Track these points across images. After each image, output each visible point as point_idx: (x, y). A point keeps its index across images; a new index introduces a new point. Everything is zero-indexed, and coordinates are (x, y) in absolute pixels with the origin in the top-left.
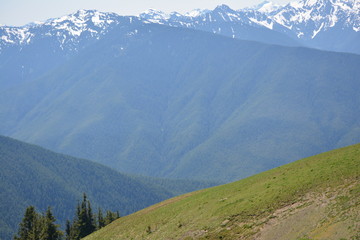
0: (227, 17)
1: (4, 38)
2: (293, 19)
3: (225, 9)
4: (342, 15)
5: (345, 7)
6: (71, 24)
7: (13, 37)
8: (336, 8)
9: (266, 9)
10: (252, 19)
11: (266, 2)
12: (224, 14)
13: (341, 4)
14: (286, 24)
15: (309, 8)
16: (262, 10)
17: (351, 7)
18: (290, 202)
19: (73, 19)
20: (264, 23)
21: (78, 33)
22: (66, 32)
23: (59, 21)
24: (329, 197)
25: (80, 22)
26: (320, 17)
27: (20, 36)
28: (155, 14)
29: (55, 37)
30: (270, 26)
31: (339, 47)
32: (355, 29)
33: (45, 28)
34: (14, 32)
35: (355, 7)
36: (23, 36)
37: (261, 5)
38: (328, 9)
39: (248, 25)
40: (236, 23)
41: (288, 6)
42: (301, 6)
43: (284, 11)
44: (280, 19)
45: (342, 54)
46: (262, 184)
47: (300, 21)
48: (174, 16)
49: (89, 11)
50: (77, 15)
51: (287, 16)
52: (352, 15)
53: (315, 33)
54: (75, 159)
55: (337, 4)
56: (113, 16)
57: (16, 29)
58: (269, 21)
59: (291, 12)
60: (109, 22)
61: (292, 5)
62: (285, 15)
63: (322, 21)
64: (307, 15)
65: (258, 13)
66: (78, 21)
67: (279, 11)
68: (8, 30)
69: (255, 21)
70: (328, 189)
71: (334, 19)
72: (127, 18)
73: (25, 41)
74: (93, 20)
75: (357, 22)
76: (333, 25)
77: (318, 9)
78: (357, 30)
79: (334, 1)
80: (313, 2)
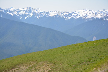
2: (20, 13)
4: (34, 13)
5: (35, 11)
8: (33, 11)
9: (12, 9)
11: (12, 7)
13: (34, 10)
14: (17, 14)
15: (25, 11)
16: (11, 10)
17: (37, 11)
18: (14, 68)
20: (11, 14)
24: (26, 67)
26: (28, 13)
30: (13, 15)
31: (32, 23)
35: (38, 11)
37: (10, 8)
38: (30, 11)
39: (6, 14)
41: (19, 9)
42: (22, 10)
43: (17, 10)
44: (16, 13)
45: (33, 25)
46: (7, 62)
47: (22, 14)
51: (18, 12)
52: (37, 14)
53: (26, 18)
55: (33, 10)
58: (12, 13)
59: (19, 11)
61: (20, 9)
62: (17, 12)
63: (28, 14)
64: (24, 13)
65: (9, 10)
67: (16, 10)
69: (8, 13)
70: (26, 65)
71: (32, 14)
75: (39, 16)
76: (31, 16)
77: (27, 11)
78: (38, 18)
79: (32, 9)
80: (26, 9)
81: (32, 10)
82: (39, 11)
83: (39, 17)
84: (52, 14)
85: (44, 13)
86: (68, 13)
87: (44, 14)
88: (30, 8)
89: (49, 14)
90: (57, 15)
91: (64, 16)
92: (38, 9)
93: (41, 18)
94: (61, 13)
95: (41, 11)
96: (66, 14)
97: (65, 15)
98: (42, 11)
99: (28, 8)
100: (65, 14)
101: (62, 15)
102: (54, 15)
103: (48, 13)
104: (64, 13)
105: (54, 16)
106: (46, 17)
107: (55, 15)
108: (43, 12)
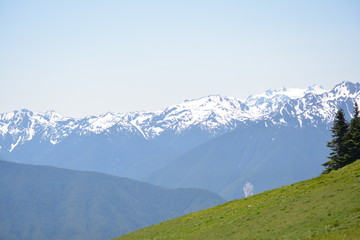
4: (39, 128)
5: (42, 121)
8: (33, 121)
13: (38, 118)
15: (7, 122)
17: (48, 120)
26: (17, 131)
31: (36, 161)
32: (52, 141)
35: (52, 120)
38: (25, 122)
45: (39, 167)
52: (50, 128)
53: (13, 146)
55: (34, 117)
63: (19, 134)
64: (5, 129)
71: (31, 132)
75: (55, 135)
76: (30, 138)
77: (15, 122)
78: (54, 143)
79: (31, 114)
80: (10, 116)
81: (33, 119)
82: (56, 119)
83: (58, 139)
84: (100, 124)
85: (71, 123)
86: (151, 117)
87: (72, 126)
88: (23, 110)
89: (88, 125)
90: (116, 126)
91: (138, 127)
92: (49, 113)
93: (64, 142)
94: (130, 119)
95: (61, 117)
96: (146, 118)
97: (140, 122)
98: (65, 119)
99: (15, 112)
100: (141, 119)
101: (133, 122)
102: (105, 127)
103: (84, 121)
104: (137, 115)
105: (105, 131)
106: (78, 138)
107: (110, 125)
108: (69, 121)
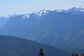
0: (75, 10)
1: (23, 17)
3: (74, 8)
6: (39, 13)
7: (25, 17)
10: (81, 10)
12: (74, 9)
19: (39, 12)
21: (41, 15)
22: (38, 15)
23: (36, 12)
25: (41, 13)
27: (27, 16)
28: (58, 10)
29: (35, 16)
33: (33, 14)
34: (26, 16)
36: (28, 16)
40: (77, 11)
48: (62, 10)
49: (43, 10)
50: (40, 11)
54: (44, 44)
56: (49, 11)
57: (26, 15)
60: (48, 12)
66: (40, 12)
68: (24, 15)
72: (52, 11)
73: (28, 17)
74: (44, 12)
